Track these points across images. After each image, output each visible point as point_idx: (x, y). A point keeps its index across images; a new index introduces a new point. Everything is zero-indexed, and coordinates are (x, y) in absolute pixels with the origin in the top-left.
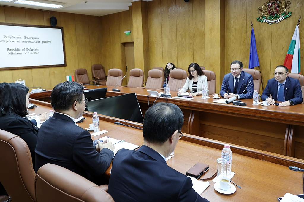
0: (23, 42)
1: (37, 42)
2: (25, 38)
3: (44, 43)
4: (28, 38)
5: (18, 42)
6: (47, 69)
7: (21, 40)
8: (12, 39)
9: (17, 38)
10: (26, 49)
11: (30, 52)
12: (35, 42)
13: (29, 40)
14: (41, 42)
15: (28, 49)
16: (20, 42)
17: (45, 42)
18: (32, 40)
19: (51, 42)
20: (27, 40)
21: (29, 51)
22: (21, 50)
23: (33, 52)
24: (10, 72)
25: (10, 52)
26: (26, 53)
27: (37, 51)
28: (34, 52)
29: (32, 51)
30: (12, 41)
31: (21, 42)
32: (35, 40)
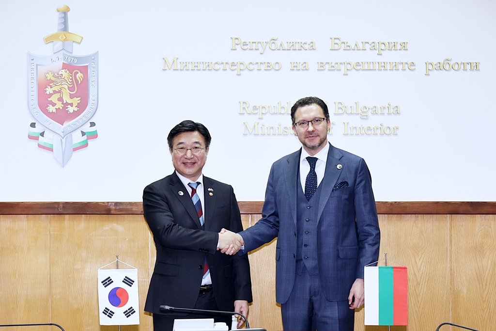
0: (322, 66)
1: (395, 67)
2: (337, 44)
3: (434, 73)
4: (348, 48)
5: (295, 67)
7: (313, 58)
8: (270, 56)
9: (291, 47)
11: (356, 121)
13: (354, 57)
14: (421, 68)
16: (306, 69)
17: (440, 67)
18: (370, 56)
19: (476, 67)
25: (251, 121)
27: (389, 121)
28: (374, 121)
29: (364, 117)
30: (269, 67)
31: (314, 67)
32: (389, 56)
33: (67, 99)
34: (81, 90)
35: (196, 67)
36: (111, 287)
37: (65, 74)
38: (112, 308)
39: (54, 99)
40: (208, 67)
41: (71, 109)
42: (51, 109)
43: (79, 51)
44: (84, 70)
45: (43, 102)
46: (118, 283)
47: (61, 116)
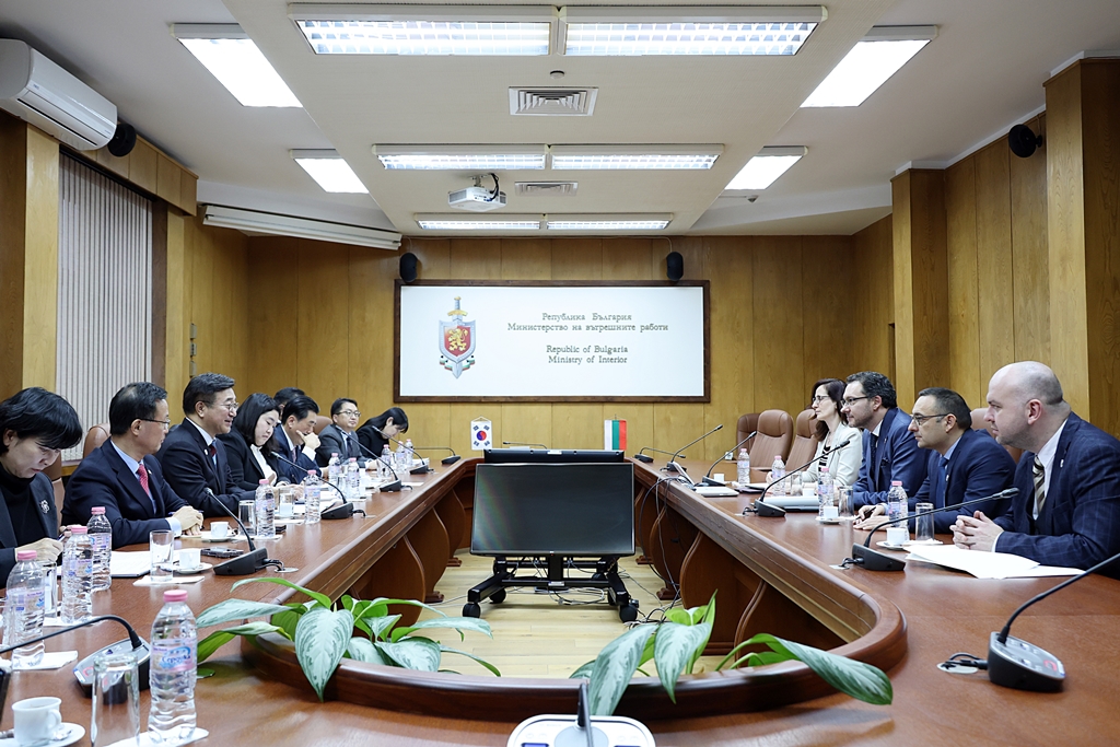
0: (588, 328)
1: (625, 328)
2: (595, 317)
4: (601, 318)
5: (574, 328)
6: (649, 408)
7: (583, 324)
8: (562, 323)
9: (573, 318)
10: (592, 349)
11: (605, 355)
12: (619, 328)
13: (604, 323)
14: (638, 328)
15: (597, 349)
16: (580, 329)
17: (648, 328)
18: (612, 323)
20: (598, 322)
21: (600, 354)
22: (581, 350)
23: (612, 356)
24: (547, 408)
25: (553, 355)
26: (590, 360)
27: (622, 355)
28: (614, 355)
29: (610, 353)
30: (561, 328)
31: (584, 328)
32: (622, 323)
33: (459, 344)
34: (467, 340)
35: (525, 328)
36: (478, 431)
37: (458, 330)
38: (478, 441)
39: (453, 344)
40: (531, 328)
41: (461, 349)
42: (451, 349)
43: (465, 320)
44: (468, 329)
45: (448, 345)
46: (481, 428)
47: (457, 352)
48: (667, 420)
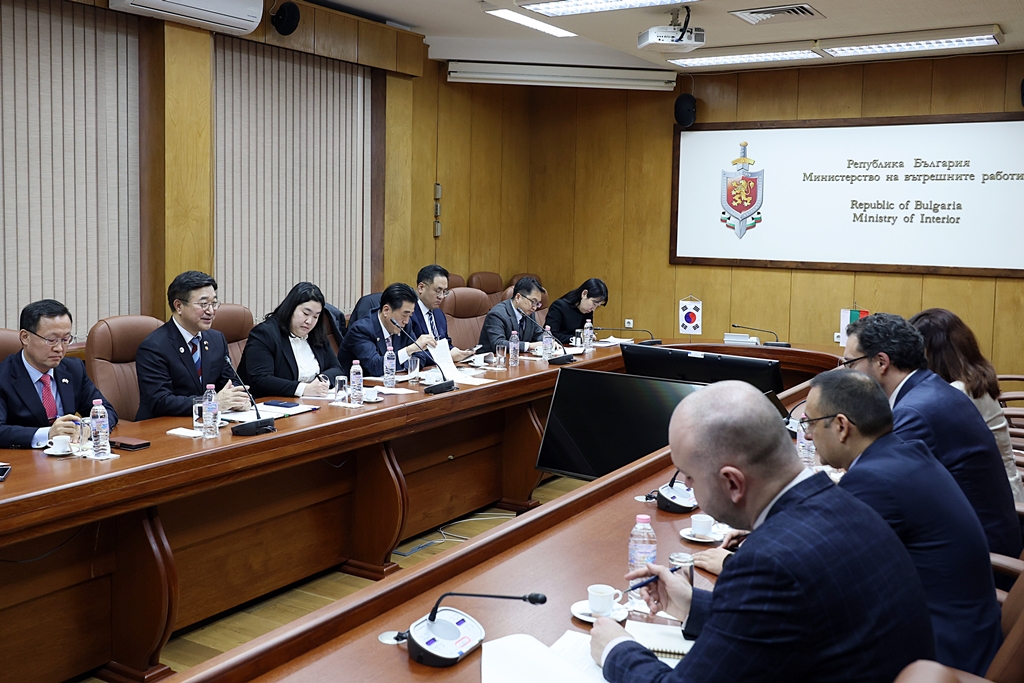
0: (907, 178)
1: (959, 177)
2: (918, 163)
4: (926, 165)
5: (889, 178)
6: (989, 285)
7: (901, 172)
8: (873, 171)
9: (887, 165)
10: (912, 205)
11: (929, 213)
12: (950, 177)
13: (929, 171)
14: (979, 178)
15: (919, 205)
16: (896, 179)
17: (992, 177)
18: (942, 170)
20: (922, 171)
21: (922, 211)
22: (896, 206)
23: (938, 214)
24: (848, 279)
25: (859, 212)
26: (909, 219)
27: (953, 213)
28: (942, 213)
29: (936, 210)
30: (871, 178)
31: (902, 178)
32: (955, 171)
33: (744, 198)
34: (753, 193)
35: (824, 178)
37: (743, 182)
39: (736, 198)
40: (832, 178)
41: (746, 204)
42: (735, 204)
43: (752, 169)
44: (755, 181)
45: (730, 199)
47: (740, 208)
48: (1016, 302)
